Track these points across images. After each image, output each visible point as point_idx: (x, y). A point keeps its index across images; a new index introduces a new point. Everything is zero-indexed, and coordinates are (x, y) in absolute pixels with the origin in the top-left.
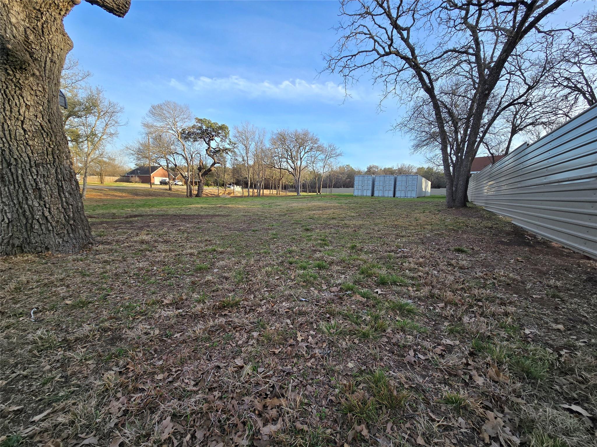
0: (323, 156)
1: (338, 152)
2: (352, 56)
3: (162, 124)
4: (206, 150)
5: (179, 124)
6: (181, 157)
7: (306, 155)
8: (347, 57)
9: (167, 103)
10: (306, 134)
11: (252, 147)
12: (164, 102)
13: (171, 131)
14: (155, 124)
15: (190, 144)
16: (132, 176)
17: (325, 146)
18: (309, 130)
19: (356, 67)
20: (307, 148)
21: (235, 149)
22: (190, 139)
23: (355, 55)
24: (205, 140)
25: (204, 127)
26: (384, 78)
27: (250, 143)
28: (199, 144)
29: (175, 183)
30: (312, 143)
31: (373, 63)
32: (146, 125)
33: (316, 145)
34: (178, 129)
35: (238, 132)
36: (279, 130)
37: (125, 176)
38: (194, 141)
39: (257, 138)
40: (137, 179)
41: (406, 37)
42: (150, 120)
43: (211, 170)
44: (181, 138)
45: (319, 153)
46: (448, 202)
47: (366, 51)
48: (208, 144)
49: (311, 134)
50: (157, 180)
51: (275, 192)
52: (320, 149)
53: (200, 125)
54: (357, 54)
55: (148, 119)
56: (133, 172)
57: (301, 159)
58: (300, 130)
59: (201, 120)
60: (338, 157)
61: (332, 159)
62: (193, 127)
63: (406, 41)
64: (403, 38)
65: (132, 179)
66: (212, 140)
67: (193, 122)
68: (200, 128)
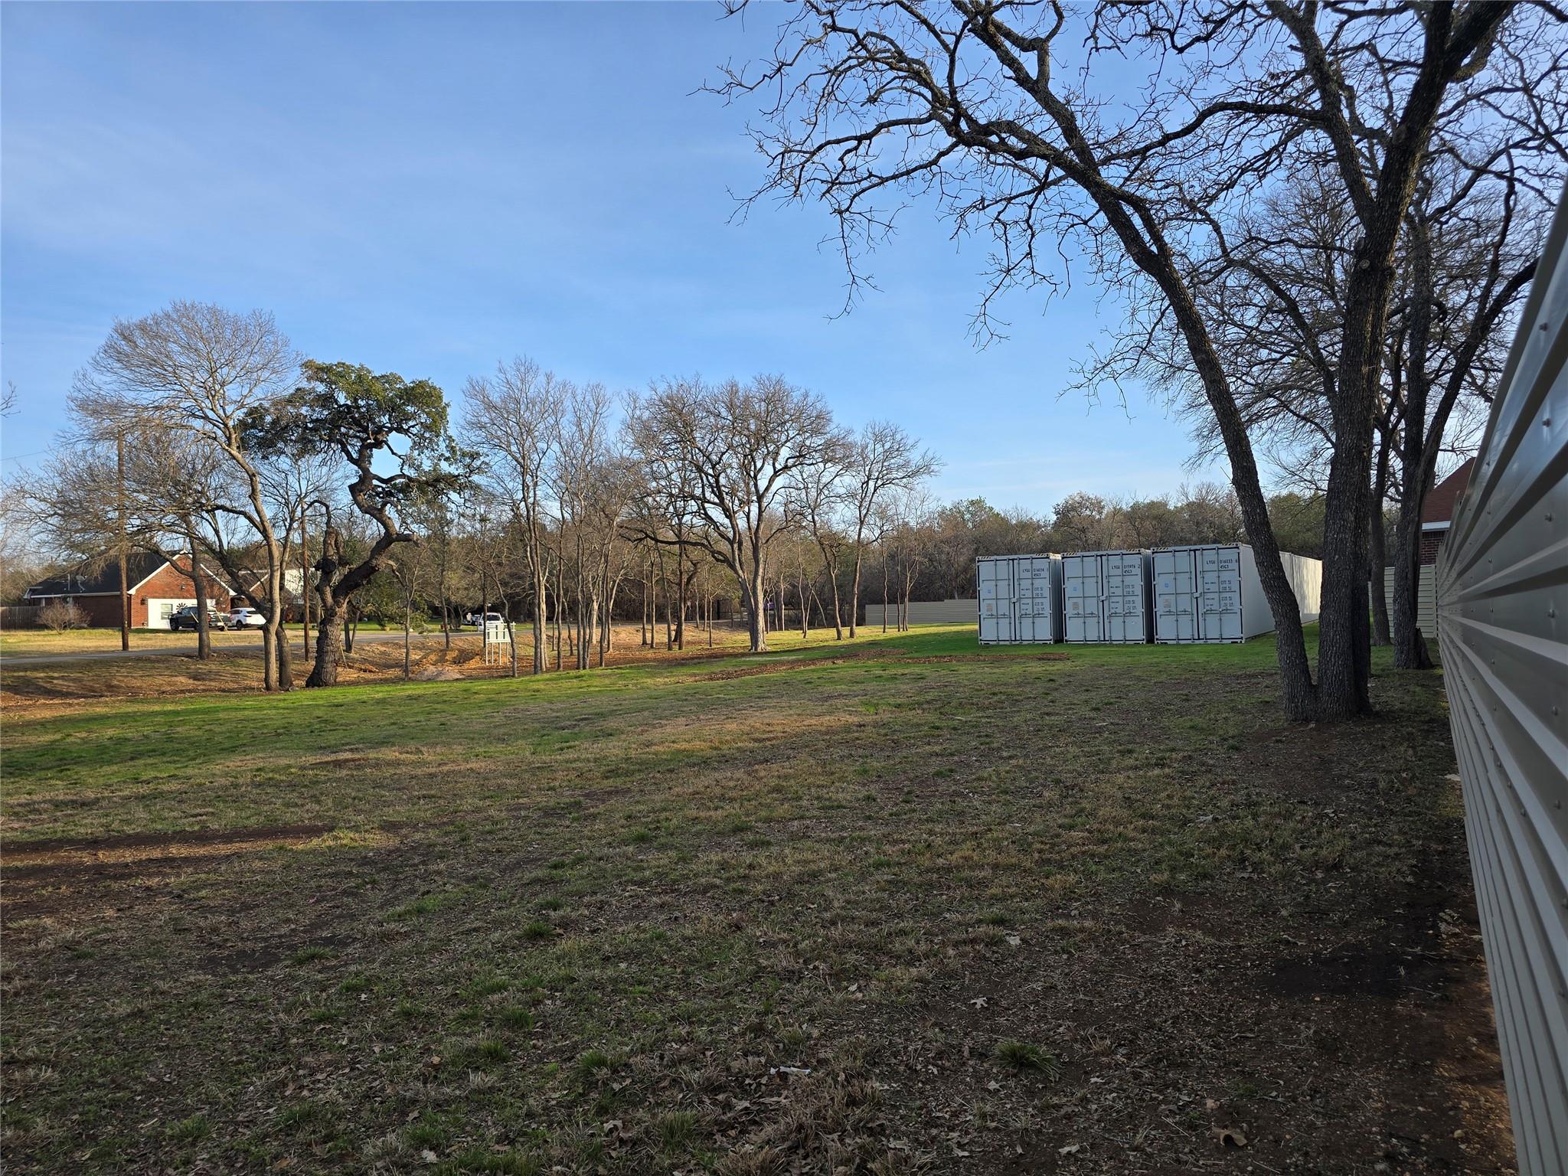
0: (849, 481)
1: (915, 457)
2: (860, 139)
3: (158, 396)
4: (353, 488)
5: (233, 392)
6: (243, 521)
7: (780, 481)
8: (838, 142)
9: (185, 313)
10: (774, 398)
11: (549, 459)
12: (169, 308)
13: (198, 424)
14: (129, 397)
15: (284, 462)
16: (49, 601)
17: (857, 438)
18: (789, 381)
19: (875, 180)
20: (785, 453)
21: (475, 478)
22: (280, 445)
23: (869, 137)
24: (344, 450)
25: (342, 398)
26: (993, 211)
27: (542, 445)
28: (324, 463)
29: (236, 618)
30: (801, 431)
31: (935, 162)
32: (92, 407)
33: (818, 441)
34: (229, 409)
35: (490, 406)
36: (662, 389)
37: (20, 601)
38: (302, 453)
39: (567, 429)
40: (72, 612)
41: (1034, 74)
42: (108, 384)
43: (373, 570)
44: (243, 445)
45: (832, 469)
46: (1292, 698)
47: (908, 122)
48: (361, 462)
49: (796, 396)
50: (157, 612)
51: (661, 633)
52: (836, 453)
53: (321, 388)
54: (876, 132)
55: (98, 378)
56: (54, 586)
57: (760, 498)
58: (747, 383)
59: (328, 369)
60: (916, 480)
61: (891, 490)
62: (293, 399)
63: (1037, 87)
64: (1022, 80)
65: (49, 615)
66: (378, 444)
67: (293, 380)
68: (326, 400)
